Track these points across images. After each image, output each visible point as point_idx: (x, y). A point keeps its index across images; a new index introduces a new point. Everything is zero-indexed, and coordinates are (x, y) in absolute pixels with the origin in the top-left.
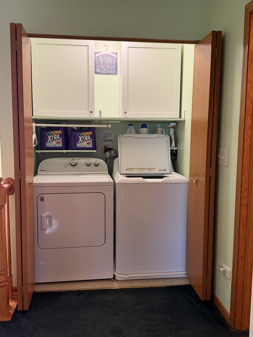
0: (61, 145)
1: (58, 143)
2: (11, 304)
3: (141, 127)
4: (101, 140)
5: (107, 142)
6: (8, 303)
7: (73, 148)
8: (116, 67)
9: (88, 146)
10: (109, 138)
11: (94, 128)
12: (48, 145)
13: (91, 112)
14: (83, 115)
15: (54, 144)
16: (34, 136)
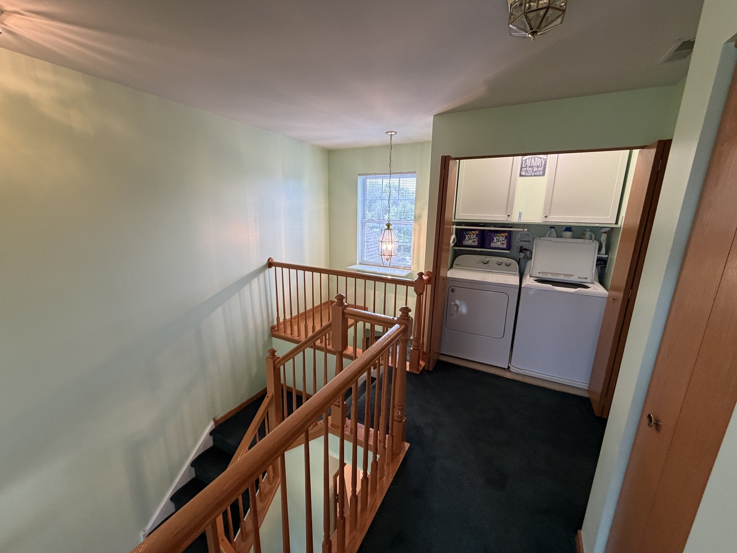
0: (476, 244)
1: (474, 242)
2: (421, 363)
3: (565, 231)
4: (518, 240)
5: (523, 242)
6: (419, 361)
7: (488, 247)
8: (544, 169)
9: (501, 246)
10: (527, 239)
11: (510, 231)
12: (465, 243)
13: (509, 216)
14: (500, 217)
15: (470, 242)
16: (453, 236)
